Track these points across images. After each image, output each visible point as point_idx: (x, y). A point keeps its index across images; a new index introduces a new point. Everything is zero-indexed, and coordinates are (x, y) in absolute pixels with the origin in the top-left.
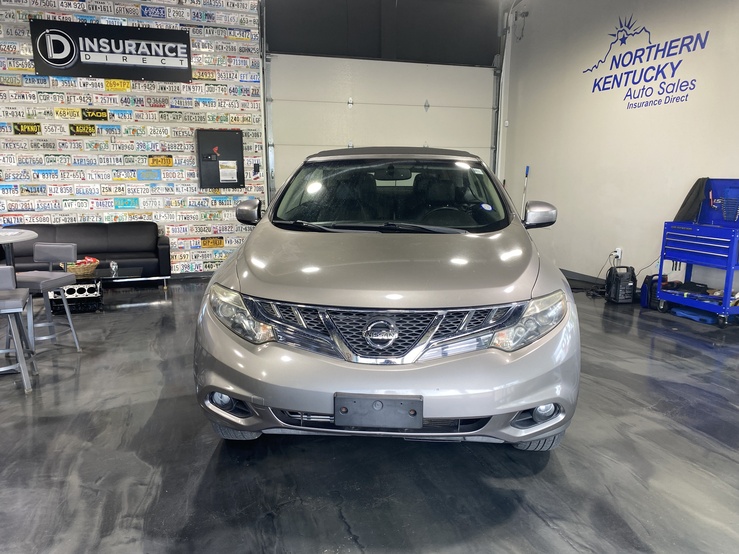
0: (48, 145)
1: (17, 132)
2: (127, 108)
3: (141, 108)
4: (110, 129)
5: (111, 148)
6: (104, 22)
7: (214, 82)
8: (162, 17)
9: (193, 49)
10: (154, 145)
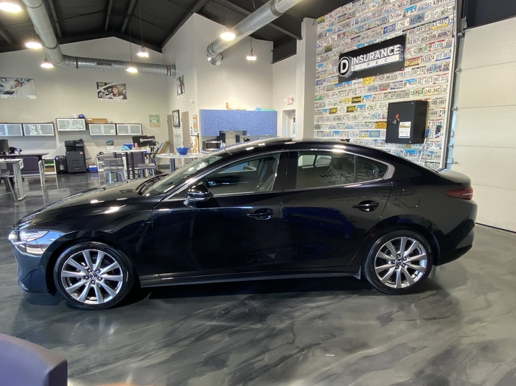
0: (339, 119)
1: (330, 113)
2: (369, 94)
3: (377, 93)
4: (361, 107)
5: (360, 119)
6: (366, 45)
7: (417, 66)
8: (393, 30)
9: (408, 46)
10: (379, 115)
